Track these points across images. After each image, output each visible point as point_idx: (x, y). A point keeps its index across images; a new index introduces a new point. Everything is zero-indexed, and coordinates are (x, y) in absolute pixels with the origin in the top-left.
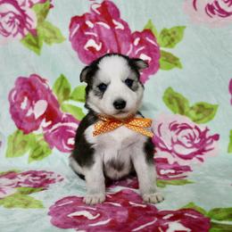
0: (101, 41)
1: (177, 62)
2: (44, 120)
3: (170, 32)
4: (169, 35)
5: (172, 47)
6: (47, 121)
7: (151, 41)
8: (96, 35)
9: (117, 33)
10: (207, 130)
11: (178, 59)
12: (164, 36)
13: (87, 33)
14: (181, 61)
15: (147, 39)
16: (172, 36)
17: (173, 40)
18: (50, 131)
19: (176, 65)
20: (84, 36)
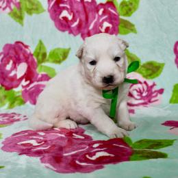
0: (72, 12)
1: (133, 28)
2: (24, 80)
3: (128, 3)
4: (127, 6)
5: (129, 16)
6: (26, 81)
7: (113, 11)
8: (68, 7)
9: (86, 5)
10: (154, 85)
11: (133, 25)
12: (123, 7)
13: (61, 5)
14: (136, 27)
15: (110, 9)
16: (130, 6)
17: (130, 10)
18: (28, 89)
19: (132, 30)
20: (59, 7)
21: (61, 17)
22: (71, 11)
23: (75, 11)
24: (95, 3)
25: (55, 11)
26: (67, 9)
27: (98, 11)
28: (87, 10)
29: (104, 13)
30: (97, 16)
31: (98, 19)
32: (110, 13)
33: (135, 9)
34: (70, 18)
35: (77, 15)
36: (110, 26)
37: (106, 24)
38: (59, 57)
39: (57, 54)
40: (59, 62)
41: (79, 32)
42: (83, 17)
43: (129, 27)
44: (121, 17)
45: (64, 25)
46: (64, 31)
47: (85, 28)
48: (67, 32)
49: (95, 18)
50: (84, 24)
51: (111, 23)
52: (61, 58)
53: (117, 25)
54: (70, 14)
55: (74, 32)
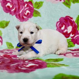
21: (6, 6)
22: (12, 3)
23: (14, 4)
24: (24, 1)
25: (4, 2)
26: (10, 2)
27: (24, 5)
28: (20, 4)
29: (27, 6)
30: (24, 7)
31: (24, 9)
32: (30, 7)
33: (41, 6)
34: (11, 7)
35: (14, 5)
36: (30, 12)
37: (28, 11)
38: (4, 25)
39: (3, 23)
40: (4, 27)
41: (15, 14)
42: (17, 7)
43: (38, 14)
44: (35, 9)
45: (8, 10)
46: (7, 12)
47: (17, 12)
48: (9, 14)
49: (23, 8)
50: (17, 10)
51: (30, 11)
52: (5, 26)
53: (33, 12)
54: (11, 5)
55: (12, 14)
